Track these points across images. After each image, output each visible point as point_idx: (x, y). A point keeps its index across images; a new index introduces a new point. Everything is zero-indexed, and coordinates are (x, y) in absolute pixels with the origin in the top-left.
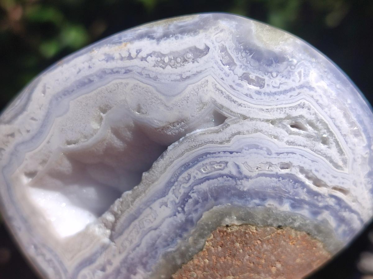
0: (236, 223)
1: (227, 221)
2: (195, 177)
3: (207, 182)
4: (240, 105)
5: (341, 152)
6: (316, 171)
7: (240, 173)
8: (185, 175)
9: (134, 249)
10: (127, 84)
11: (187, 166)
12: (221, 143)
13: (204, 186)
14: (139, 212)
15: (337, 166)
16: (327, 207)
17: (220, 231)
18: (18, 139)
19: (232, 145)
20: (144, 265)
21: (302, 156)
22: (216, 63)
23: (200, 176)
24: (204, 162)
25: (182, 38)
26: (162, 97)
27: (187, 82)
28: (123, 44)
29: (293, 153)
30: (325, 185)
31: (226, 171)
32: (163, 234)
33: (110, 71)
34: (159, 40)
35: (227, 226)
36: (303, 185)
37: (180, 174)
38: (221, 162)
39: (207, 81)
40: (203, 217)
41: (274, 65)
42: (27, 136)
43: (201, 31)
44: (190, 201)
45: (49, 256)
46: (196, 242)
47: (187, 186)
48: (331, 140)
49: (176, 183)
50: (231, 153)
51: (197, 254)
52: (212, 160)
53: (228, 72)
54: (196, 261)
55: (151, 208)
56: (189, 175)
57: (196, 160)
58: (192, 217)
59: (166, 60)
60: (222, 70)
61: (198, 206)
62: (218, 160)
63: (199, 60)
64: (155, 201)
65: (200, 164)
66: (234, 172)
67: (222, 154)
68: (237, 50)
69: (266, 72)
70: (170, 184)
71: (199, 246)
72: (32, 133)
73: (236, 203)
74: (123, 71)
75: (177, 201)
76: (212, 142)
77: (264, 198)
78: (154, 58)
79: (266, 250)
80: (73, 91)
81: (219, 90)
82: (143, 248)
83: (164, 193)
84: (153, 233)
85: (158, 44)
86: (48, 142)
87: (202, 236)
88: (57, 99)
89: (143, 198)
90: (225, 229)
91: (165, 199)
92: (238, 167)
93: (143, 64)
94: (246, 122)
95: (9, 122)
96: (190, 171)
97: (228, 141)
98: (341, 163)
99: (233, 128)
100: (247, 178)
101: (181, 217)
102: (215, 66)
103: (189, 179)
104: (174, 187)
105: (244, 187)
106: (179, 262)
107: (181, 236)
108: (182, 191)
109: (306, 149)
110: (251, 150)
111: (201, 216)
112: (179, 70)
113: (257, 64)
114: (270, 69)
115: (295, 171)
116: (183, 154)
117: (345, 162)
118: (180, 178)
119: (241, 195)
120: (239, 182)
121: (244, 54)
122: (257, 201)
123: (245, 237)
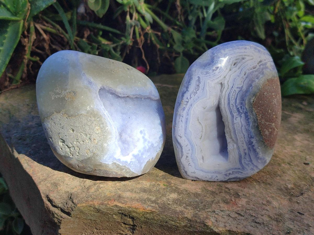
0: (254, 98)
1: (252, 101)
2: (233, 103)
3: (237, 100)
4: (220, 76)
5: (248, 56)
6: (250, 66)
7: (240, 88)
8: (231, 106)
9: (245, 138)
10: (195, 107)
11: (229, 103)
12: (228, 88)
13: (238, 101)
14: (234, 128)
15: (252, 59)
16: (262, 69)
17: (254, 105)
18: (189, 155)
19: (231, 86)
20: (251, 137)
21: (244, 67)
22: (204, 77)
23: (234, 101)
24: (231, 97)
25: (191, 83)
26: (205, 99)
27: (205, 88)
28: (182, 102)
29: (242, 69)
30: (256, 66)
31: (237, 92)
32: (245, 124)
33: (188, 111)
34: (187, 90)
35: (253, 102)
36: (253, 72)
37: (230, 107)
38: (234, 92)
39: (208, 82)
40: (247, 107)
41: (214, 61)
42: (190, 152)
43: (192, 76)
44: (240, 109)
45: (231, 172)
46: (253, 115)
47: (235, 107)
48: (244, 56)
49: (232, 110)
50: (232, 87)
51: (257, 117)
52: (231, 94)
53: (209, 75)
54: (259, 119)
55: (235, 124)
56: (232, 104)
57: (229, 99)
58: (245, 111)
59: (195, 91)
60: (207, 76)
61: (242, 108)
62: (232, 92)
63: (200, 81)
64: (233, 121)
65: (230, 99)
66: (239, 90)
67: (231, 90)
68: (204, 69)
69: (215, 64)
70: (231, 113)
71: (255, 115)
72: (191, 149)
73: (248, 95)
74: (190, 106)
75: (237, 113)
76: (226, 91)
77: (251, 85)
78: (192, 95)
79: (266, 94)
80: (186, 126)
81: (212, 80)
82: (246, 134)
83: (233, 116)
84: (243, 128)
85: (188, 91)
86: (196, 145)
87: (252, 112)
88: (186, 134)
89: (230, 124)
90: (254, 103)
91: (235, 117)
92: (238, 87)
93: (192, 99)
94: (226, 77)
95: (182, 156)
96: (231, 104)
97: (229, 86)
98: (252, 58)
99: (226, 82)
100: (242, 87)
101: (243, 115)
102: (205, 77)
103: (233, 105)
104: (233, 112)
105: (244, 89)
106: (256, 124)
107: (249, 119)
108: (235, 110)
109: (243, 65)
110: (235, 81)
111: (246, 108)
112: (200, 89)
113: (211, 65)
114: (214, 62)
115: (248, 72)
116: (224, 102)
117: (252, 56)
118: (231, 108)
119: (247, 91)
120: (242, 90)
121: (206, 67)
122: (251, 88)
123: (259, 98)
